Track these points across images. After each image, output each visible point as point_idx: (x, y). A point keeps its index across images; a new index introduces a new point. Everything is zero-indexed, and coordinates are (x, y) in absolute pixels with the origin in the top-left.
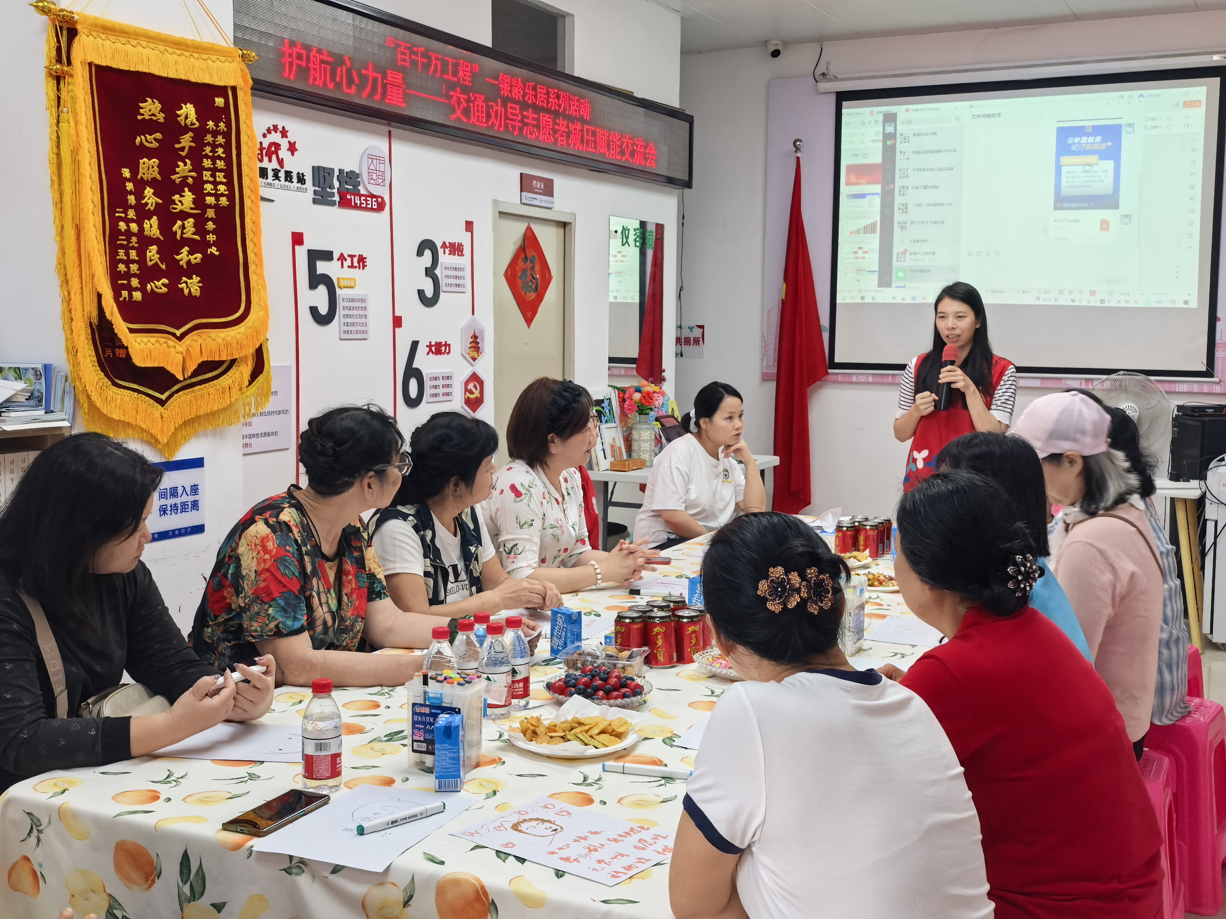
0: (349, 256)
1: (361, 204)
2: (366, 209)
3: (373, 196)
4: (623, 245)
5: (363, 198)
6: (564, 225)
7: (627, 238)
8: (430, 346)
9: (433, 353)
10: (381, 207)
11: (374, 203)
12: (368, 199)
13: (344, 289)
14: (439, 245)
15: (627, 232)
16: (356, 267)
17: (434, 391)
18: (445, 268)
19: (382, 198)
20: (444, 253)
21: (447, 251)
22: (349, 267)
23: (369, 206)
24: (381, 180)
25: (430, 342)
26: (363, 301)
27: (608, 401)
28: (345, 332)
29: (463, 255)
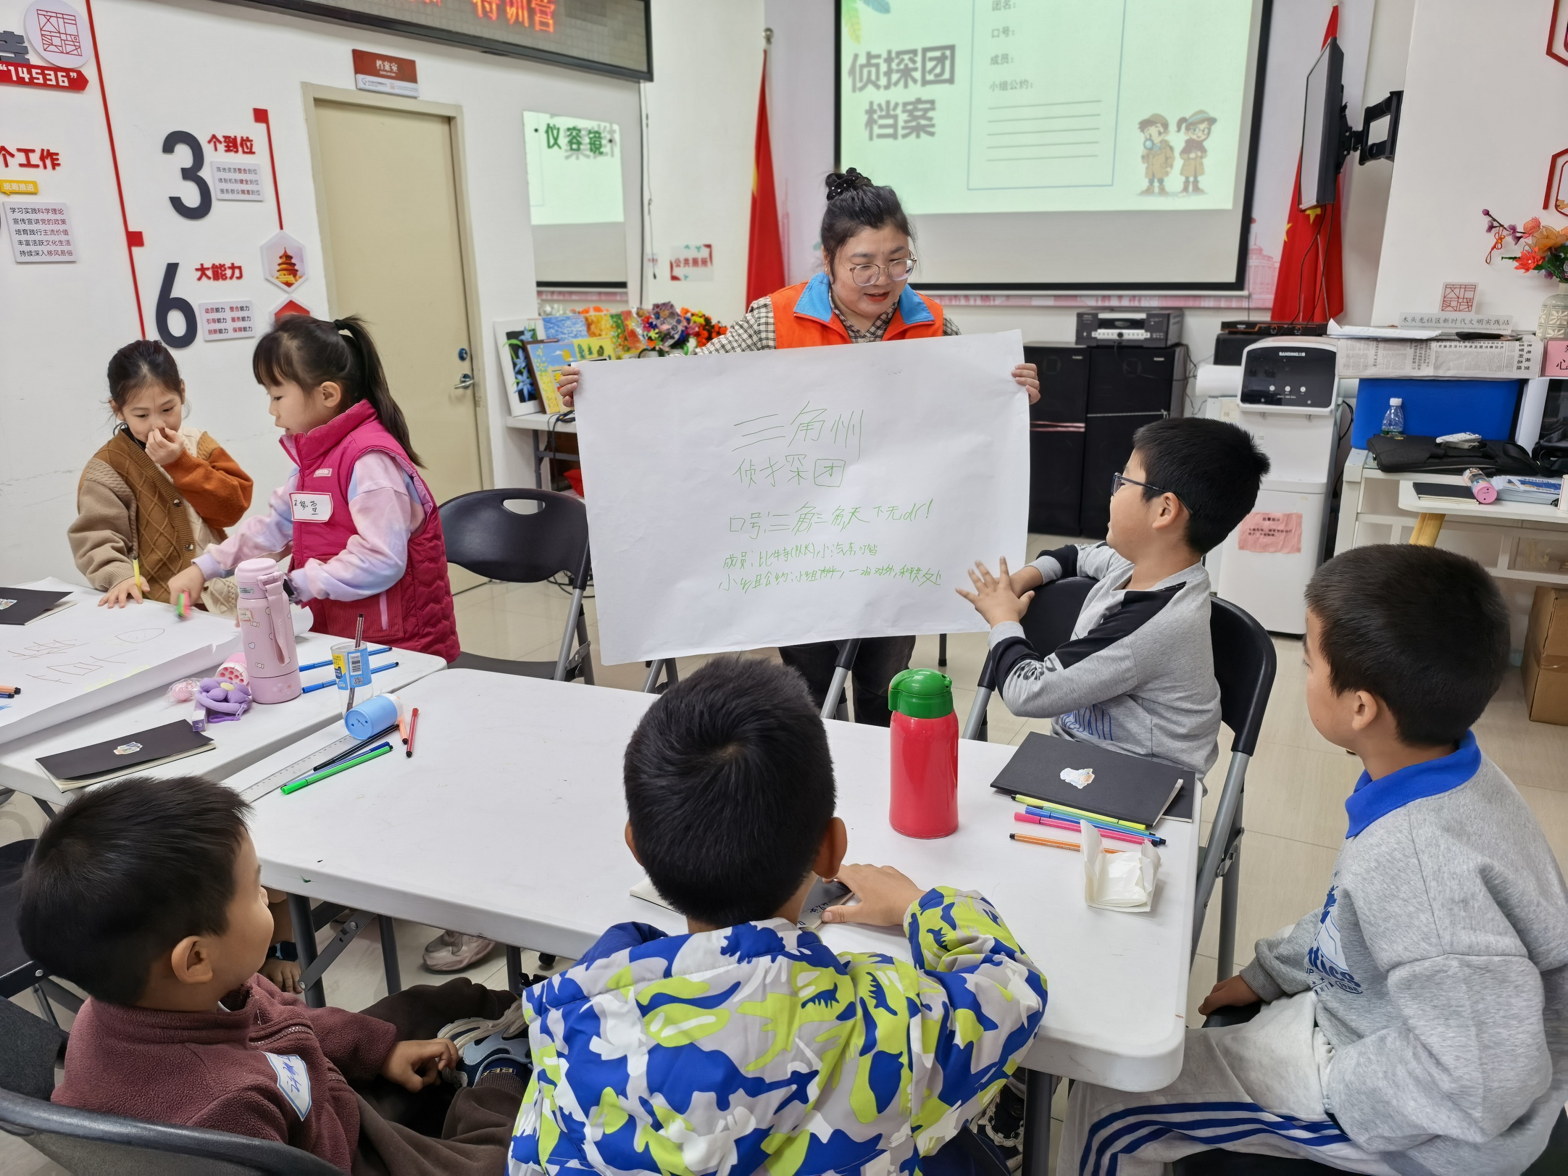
0: (19, 150)
1: (32, 78)
2: (45, 86)
3: (56, 69)
4: (549, 147)
5: (34, 71)
6: (449, 120)
7: (556, 139)
8: (202, 270)
9: (209, 278)
10: (78, 83)
11: (60, 79)
12: (46, 72)
13: (12, 196)
14: (203, 139)
15: (555, 132)
16: (37, 166)
17: (218, 326)
18: (219, 169)
19: (79, 73)
20: (216, 149)
21: (221, 147)
22: (21, 165)
23: (54, 83)
24: (74, 48)
25: (202, 265)
26: (55, 211)
27: (531, 333)
28: (23, 253)
29: (254, 153)
